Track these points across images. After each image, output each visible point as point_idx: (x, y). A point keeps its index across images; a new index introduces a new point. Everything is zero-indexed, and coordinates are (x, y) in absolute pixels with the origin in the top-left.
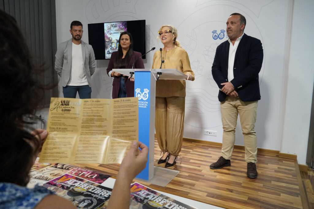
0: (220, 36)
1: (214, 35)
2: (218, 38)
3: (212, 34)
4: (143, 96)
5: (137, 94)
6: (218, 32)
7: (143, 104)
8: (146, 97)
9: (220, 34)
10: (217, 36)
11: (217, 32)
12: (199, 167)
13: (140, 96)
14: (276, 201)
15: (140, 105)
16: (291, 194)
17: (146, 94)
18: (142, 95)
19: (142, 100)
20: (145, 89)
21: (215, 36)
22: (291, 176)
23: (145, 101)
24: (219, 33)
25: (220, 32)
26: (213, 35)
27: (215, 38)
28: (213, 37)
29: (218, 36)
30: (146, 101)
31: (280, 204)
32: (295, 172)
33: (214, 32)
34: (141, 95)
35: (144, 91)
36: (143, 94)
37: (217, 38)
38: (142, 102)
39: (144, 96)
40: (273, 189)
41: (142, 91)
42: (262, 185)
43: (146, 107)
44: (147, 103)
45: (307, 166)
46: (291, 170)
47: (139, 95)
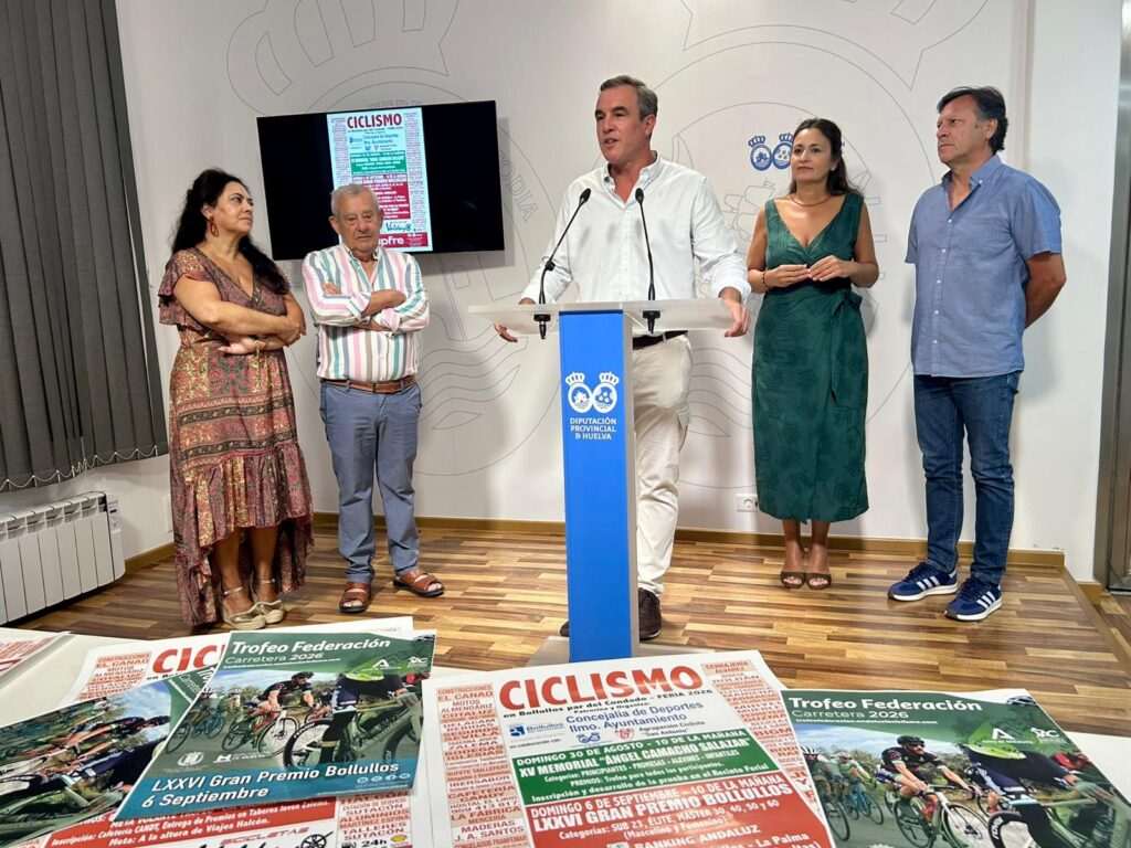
0: (776, 157)
1: (756, 154)
2: (772, 165)
3: (751, 149)
4: (597, 398)
5: (574, 394)
6: (772, 143)
7: (596, 429)
8: (611, 402)
9: (777, 149)
10: (768, 156)
11: (765, 144)
12: (770, 627)
13: (585, 400)
14: (1070, 710)
15: (586, 432)
16: (1104, 681)
17: (609, 391)
18: (592, 397)
19: (593, 413)
20: (602, 374)
21: (761, 156)
22: (1075, 625)
23: (604, 415)
24: (775, 146)
25: (779, 142)
26: (753, 152)
27: (759, 165)
28: (752, 160)
29: (772, 159)
30: (610, 415)
31: (1087, 718)
32: (1079, 609)
33: (757, 142)
34: (588, 397)
35: (599, 382)
36: (598, 390)
37: (766, 163)
38: (595, 421)
39: (601, 399)
40: (1045, 675)
41: (592, 382)
42: (1004, 663)
43: (609, 435)
44: (614, 421)
45: (1099, 584)
46: (1065, 604)
47: (580, 396)
